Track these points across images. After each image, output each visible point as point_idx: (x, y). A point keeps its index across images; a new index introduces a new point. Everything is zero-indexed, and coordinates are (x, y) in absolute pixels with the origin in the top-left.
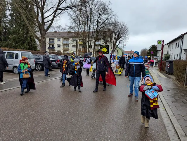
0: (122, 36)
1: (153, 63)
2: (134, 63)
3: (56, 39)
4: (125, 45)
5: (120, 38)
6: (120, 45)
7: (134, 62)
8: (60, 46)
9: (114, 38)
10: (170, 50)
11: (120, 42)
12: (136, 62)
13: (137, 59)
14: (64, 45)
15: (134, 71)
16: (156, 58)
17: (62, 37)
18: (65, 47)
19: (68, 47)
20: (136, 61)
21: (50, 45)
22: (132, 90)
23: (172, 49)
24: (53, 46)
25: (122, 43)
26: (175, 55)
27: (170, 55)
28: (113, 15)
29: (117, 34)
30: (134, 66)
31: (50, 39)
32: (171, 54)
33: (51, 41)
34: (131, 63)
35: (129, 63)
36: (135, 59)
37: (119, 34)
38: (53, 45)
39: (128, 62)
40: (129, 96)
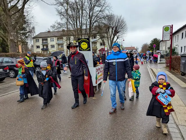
0: (119, 30)
1: (157, 58)
2: (115, 61)
3: (49, 39)
4: (124, 40)
5: (118, 33)
6: (118, 40)
7: (115, 59)
8: (54, 47)
9: (111, 33)
10: (174, 42)
11: (118, 38)
12: (117, 59)
13: (118, 54)
14: (59, 45)
15: (115, 72)
16: (159, 53)
17: (56, 37)
18: (60, 47)
19: (63, 47)
20: (116, 57)
21: (43, 46)
22: (114, 103)
23: (177, 41)
24: (46, 48)
25: (120, 38)
26: (182, 47)
27: (175, 48)
28: (106, 5)
29: (114, 29)
30: (115, 65)
31: (43, 40)
32: (177, 47)
33: (44, 41)
34: (110, 61)
35: (108, 61)
36: (115, 55)
37: (116, 28)
38: (47, 46)
39: (106, 60)
40: (111, 113)
